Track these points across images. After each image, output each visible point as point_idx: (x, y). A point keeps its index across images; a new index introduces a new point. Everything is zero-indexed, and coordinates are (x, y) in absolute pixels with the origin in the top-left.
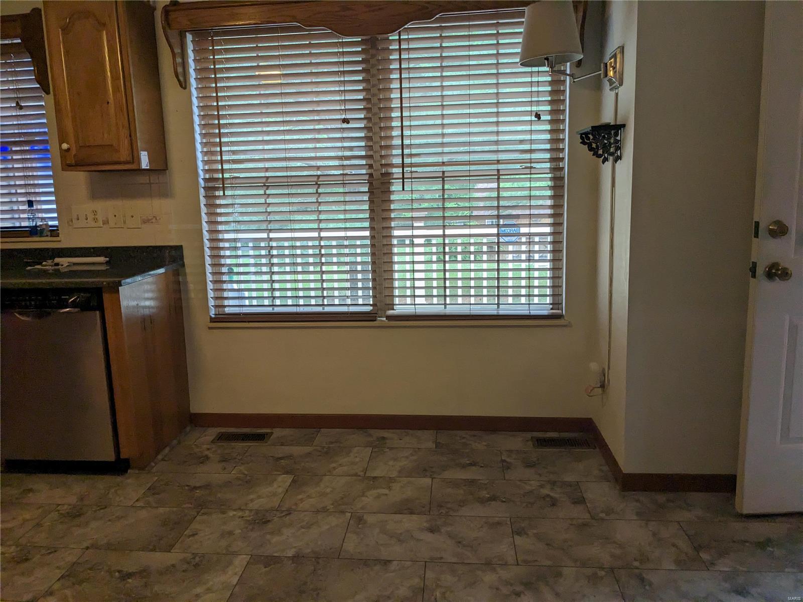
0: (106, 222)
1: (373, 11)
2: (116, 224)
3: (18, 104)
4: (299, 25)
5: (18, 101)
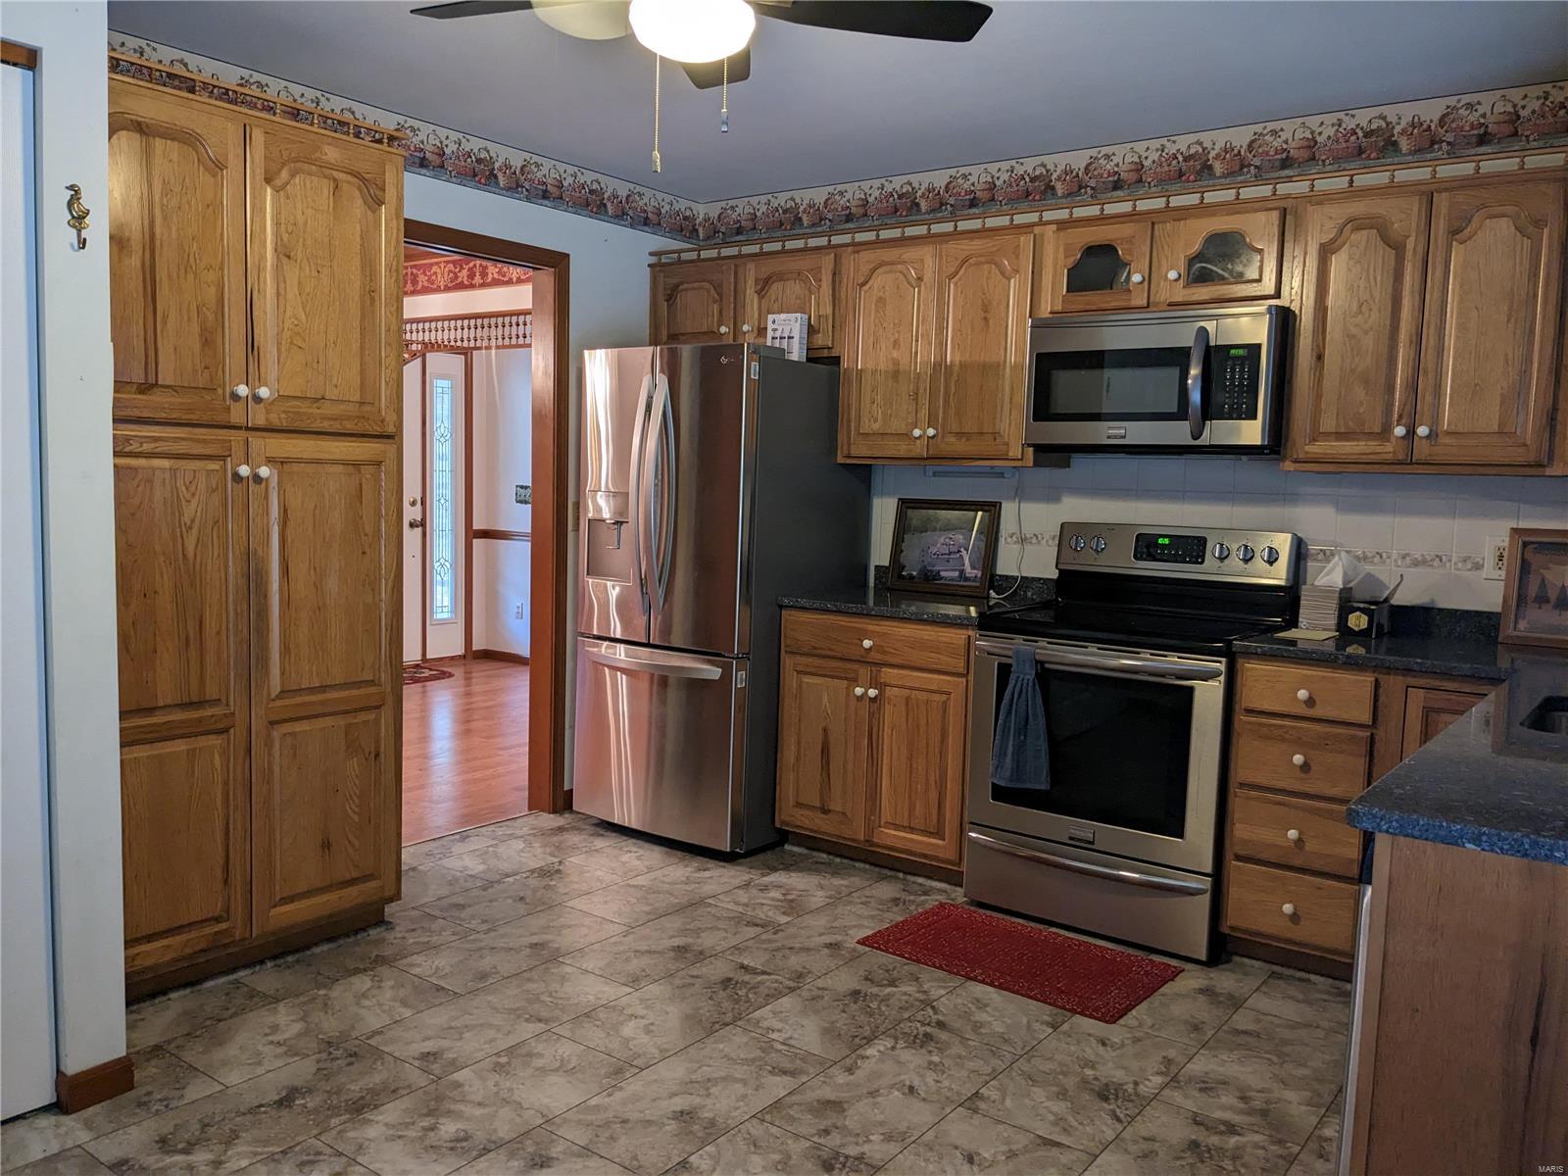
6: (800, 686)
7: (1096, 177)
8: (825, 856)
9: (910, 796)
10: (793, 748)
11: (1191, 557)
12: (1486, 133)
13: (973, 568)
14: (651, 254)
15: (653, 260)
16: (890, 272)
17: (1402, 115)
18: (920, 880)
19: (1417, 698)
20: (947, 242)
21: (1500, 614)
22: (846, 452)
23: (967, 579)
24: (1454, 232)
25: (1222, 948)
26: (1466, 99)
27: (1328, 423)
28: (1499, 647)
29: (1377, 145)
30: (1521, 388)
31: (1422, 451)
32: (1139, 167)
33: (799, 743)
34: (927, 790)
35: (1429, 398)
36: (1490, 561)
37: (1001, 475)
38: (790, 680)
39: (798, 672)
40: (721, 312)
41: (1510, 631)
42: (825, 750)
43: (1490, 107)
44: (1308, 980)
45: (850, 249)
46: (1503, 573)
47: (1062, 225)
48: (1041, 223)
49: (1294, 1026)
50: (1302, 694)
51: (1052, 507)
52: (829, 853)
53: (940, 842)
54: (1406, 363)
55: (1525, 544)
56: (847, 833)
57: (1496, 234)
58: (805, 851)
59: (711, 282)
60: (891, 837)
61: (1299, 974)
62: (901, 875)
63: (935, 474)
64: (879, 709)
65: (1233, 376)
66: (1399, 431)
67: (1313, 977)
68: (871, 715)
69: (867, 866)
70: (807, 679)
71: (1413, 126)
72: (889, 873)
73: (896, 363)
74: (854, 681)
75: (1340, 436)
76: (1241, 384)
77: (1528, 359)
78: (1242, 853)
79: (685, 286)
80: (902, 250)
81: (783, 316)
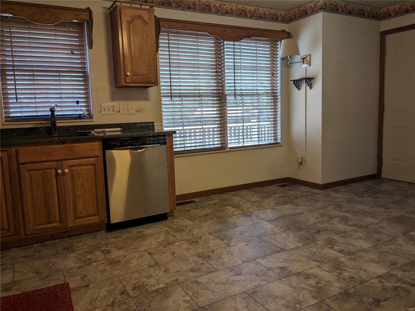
0: (119, 111)
1: (233, 33)
2: (124, 112)
3: (72, 52)
4: (208, 34)
5: (72, 50)
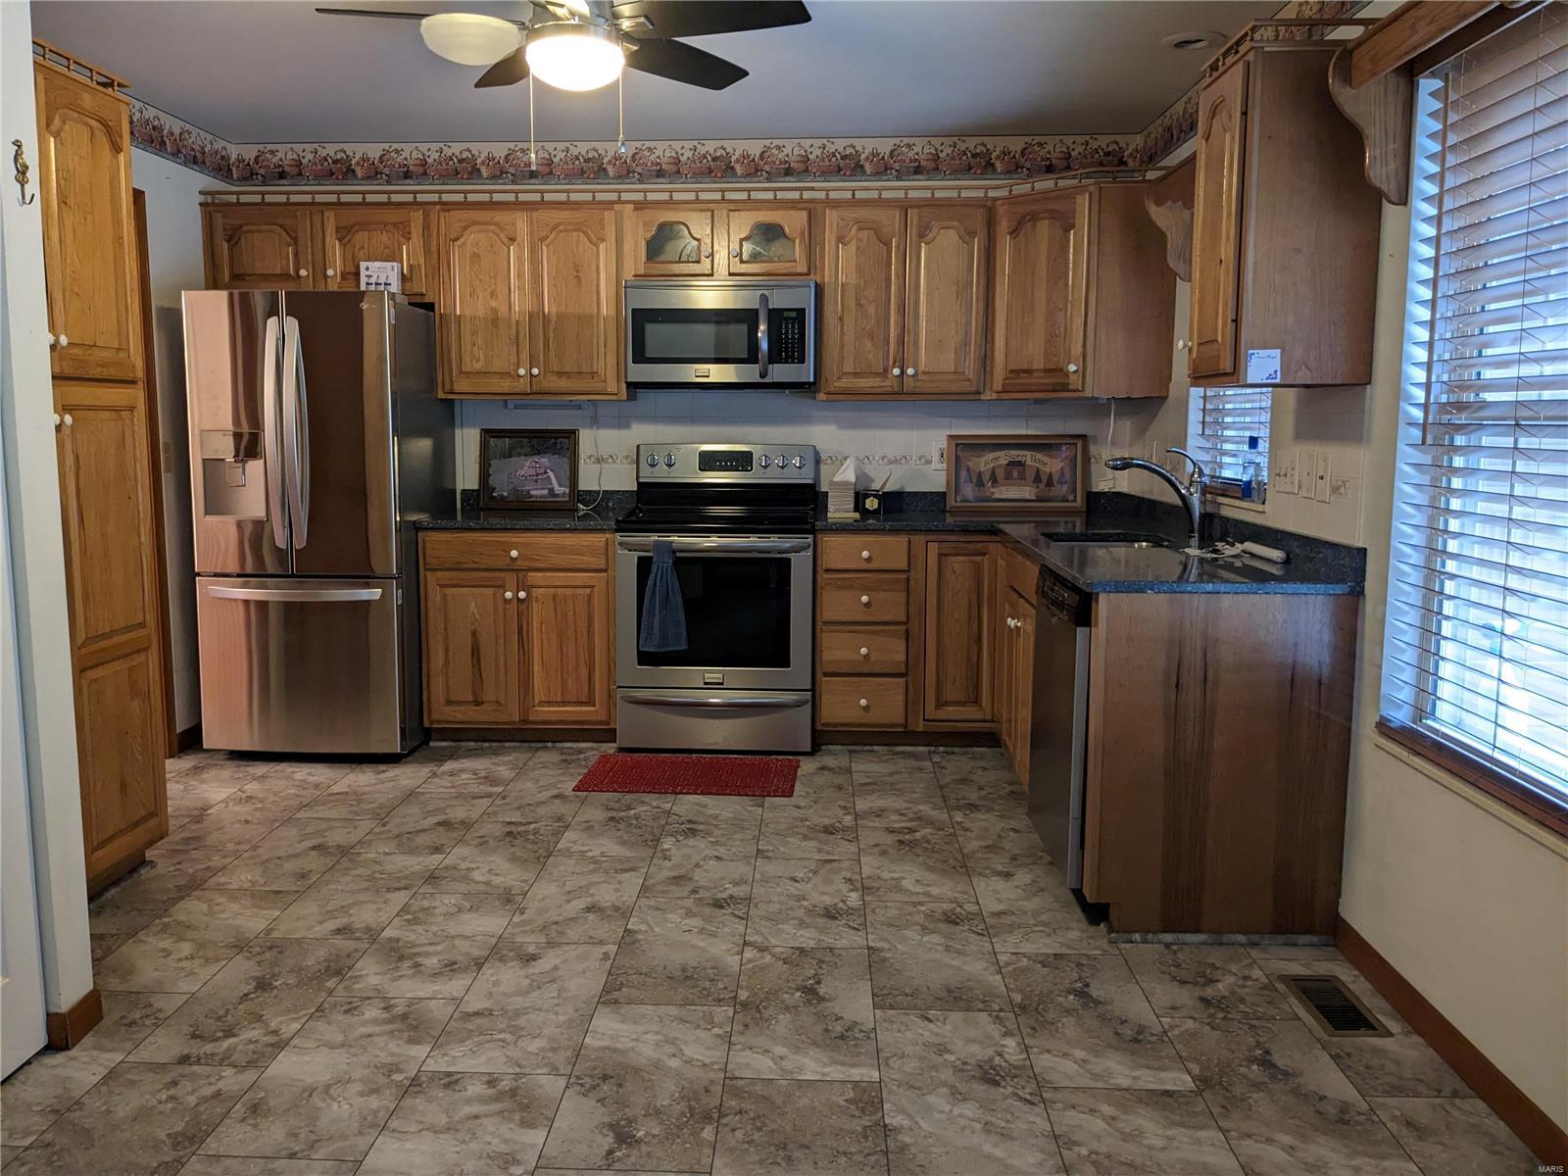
6: (444, 597)
7: (641, 165)
8: (473, 744)
9: (562, 675)
10: (441, 654)
11: (743, 466)
12: (919, 166)
13: (560, 485)
14: (200, 192)
15: (201, 198)
16: (483, 231)
17: (867, 147)
18: (569, 745)
19: (933, 548)
20: (537, 210)
21: (945, 493)
22: (448, 388)
23: (557, 496)
24: (921, 236)
25: (821, 739)
26: (906, 140)
27: (849, 367)
28: (947, 515)
29: (849, 166)
30: (966, 343)
31: (909, 385)
32: (677, 161)
33: (447, 650)
34: (578, 666)
35: (912, 349)
36: (936, 457)
37: (579, 407)
38: (434, 594)
39: (441, 586)
40: (296, 255)
41: (953, 503)
42: (475, 651)
43: (921, 149)
44: (872, 751)
45: (438, 207)
46: (944, 466)
47: (639, 206)
48: (619, 201)
49: (891, 774)
50: (865, 554)
51: (624, 433)
52: (476, 741)
53: (592, 708)
54: (896, 323)
55: (957, 445)
56: (502, 718)
57: (948, 238)
58: (452, 744)
59: (281, 226)
60: (546, 712)
61: (868, 748)
62: (550, 744)
63: (516, 407)
64: (527, 608)
65: (789, 331)
66: (896, 371)
67: (876, 748)
68: (520, 615)
69: (517, 744)
70: (449, 591)
71: (873, 154)
72: (539, 745)
73: (495, 311)
74: (503, 587)
75: (856, 375)
76: (793, 337)
77: (968, 324)
78: (828, 670)
79: (249, 227)
80: (493, 213)
81: (378, 264)
